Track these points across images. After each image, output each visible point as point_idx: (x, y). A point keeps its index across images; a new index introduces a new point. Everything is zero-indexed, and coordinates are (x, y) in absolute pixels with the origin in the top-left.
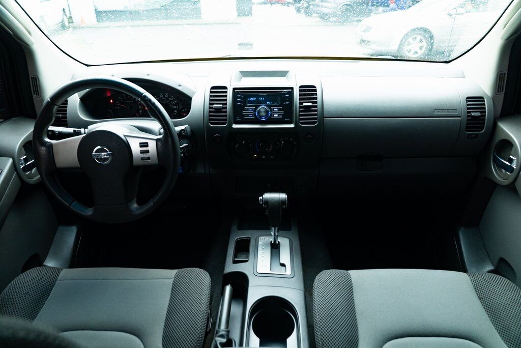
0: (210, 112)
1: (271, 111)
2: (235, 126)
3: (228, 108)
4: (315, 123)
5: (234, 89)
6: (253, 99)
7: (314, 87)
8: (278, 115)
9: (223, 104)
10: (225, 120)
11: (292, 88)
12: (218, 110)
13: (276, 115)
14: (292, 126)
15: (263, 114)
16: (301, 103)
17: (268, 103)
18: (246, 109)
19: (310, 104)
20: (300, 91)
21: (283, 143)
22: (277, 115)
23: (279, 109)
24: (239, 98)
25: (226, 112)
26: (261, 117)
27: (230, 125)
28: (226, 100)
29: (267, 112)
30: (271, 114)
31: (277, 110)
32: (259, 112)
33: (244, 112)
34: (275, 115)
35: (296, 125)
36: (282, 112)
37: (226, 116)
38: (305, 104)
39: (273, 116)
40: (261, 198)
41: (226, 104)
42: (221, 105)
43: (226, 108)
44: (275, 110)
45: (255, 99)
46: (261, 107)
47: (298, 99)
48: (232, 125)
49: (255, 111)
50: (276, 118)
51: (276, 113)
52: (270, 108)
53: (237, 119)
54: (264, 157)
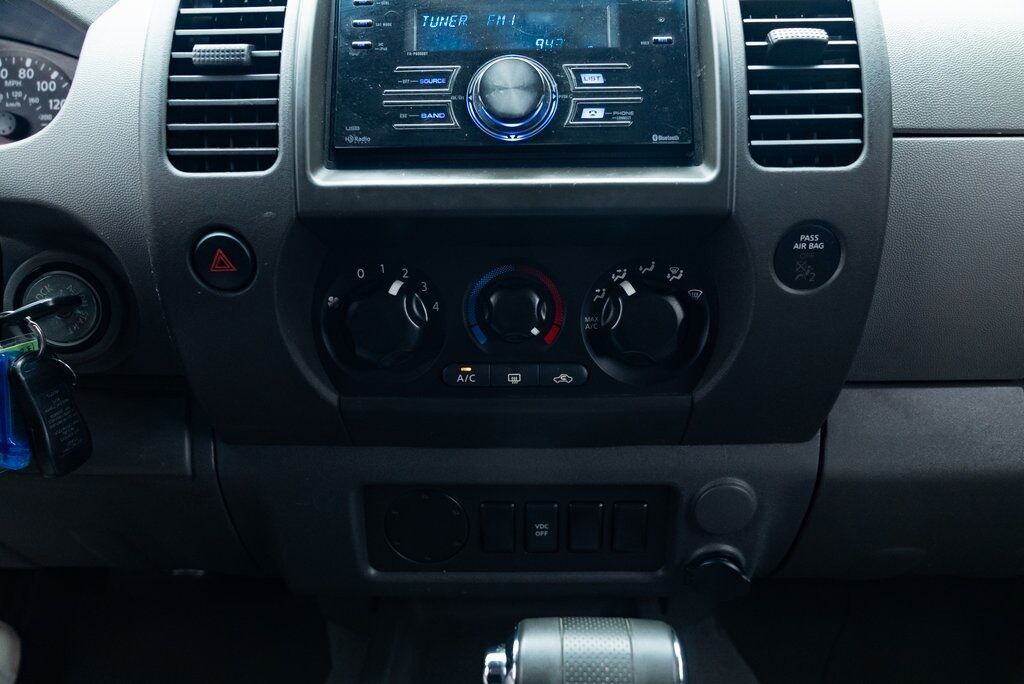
0: (174, 88)
1: (563, 88)
2: (326, 178)
3: (285, 64)
6: (447, 22)
8: (608, 107)
9: (257, 42)
10: (268, 138)
12: (226, 77)
13: (593, 113)
14: (704, 174)
16: (750, 32)
17: (540, 43)
18: (402, 76)
19: (820, 34)
21: (630, 290)
22: (600, 113)
23: (610, 77)
25: (271, 88)
26: (500, 122)
28: (277, 20)
29: (535, 92)
30: (563, 107)
31: (599, 79)
33: (391, 97)
34: (586, 114)
36: (632, 93)
37: (269, 112)
38: (777, 35)
39: (578, 117)
40: (497, 657)
42: (242, 48)
43: (274, 64)
44: (587, 79)
45: (463, 20)
48: (306, 169)
49: (460, 87)
50: (592, 129)
51: (592, 96)
52: (555, 71)
53: (350, 139)
54: (515, 379)
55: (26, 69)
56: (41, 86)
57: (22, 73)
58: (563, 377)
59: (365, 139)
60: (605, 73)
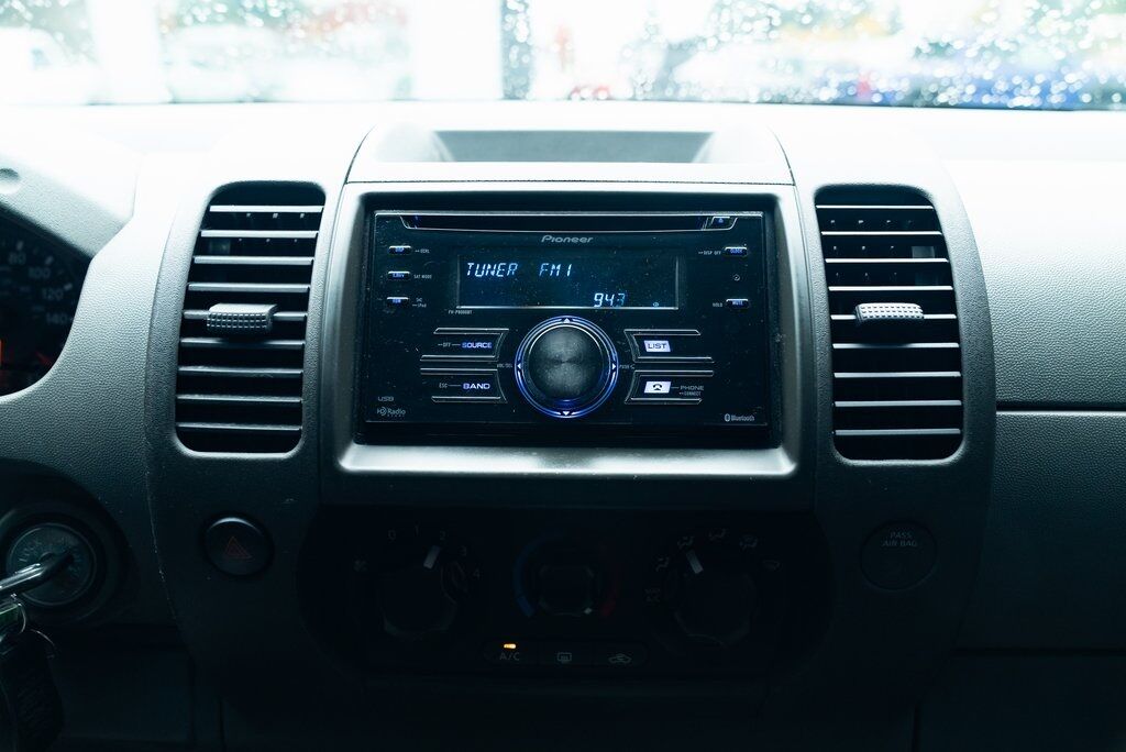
0: (186, 355)
1: (624, 357)
2: (359, 460)
3: (311, 329)
4: (944, 446)
5: (371, 202)
6: (495, 270)
7: (916, 196)
8: (675, 381)
9: (283, 301)
10: (292, 414)
11: (768, 203)
12: (243, 343)
13: (658, 388)
14: (777, 464)
15: (566, 376)
16: (837, 303)
17: (600, 298)
18: (443, 337)
19: (911, 311)
20: (824, 220)
21: (697, 567)
22: (665, 387)
23: (678, 345)
24: (401, 260)
25: (295, 358)
26: (556, 398)
27: (326, 452)
28: (304, 274)
29: (592, 359)
30: (625, 377)
32: (537, 362)
33: (432, 363)
34: (650, 388)
35: (803, 457)
36: (703, 364)
37: (293, 386)
38: (869, 311)
39: (640, 390)
41: (301, 301)
42: (262, 310)
43: (298, 329)
44: (652, 346)
45: (513, 268)
46: (556, 323)
47: (819, 274)
48: (332, 452)
49: (508, 353)
50: (657, 407)
51: (657, 367)
52: (617, 337)
53: (382, 411)
54: (565, 659)
55: (18, 252)
56: (33, 272)
57: (13, 258)
58: (620, 658)
59: (401, 412)
60: (672, 340)
